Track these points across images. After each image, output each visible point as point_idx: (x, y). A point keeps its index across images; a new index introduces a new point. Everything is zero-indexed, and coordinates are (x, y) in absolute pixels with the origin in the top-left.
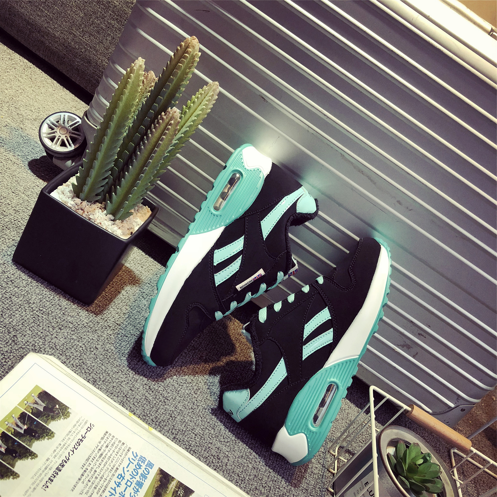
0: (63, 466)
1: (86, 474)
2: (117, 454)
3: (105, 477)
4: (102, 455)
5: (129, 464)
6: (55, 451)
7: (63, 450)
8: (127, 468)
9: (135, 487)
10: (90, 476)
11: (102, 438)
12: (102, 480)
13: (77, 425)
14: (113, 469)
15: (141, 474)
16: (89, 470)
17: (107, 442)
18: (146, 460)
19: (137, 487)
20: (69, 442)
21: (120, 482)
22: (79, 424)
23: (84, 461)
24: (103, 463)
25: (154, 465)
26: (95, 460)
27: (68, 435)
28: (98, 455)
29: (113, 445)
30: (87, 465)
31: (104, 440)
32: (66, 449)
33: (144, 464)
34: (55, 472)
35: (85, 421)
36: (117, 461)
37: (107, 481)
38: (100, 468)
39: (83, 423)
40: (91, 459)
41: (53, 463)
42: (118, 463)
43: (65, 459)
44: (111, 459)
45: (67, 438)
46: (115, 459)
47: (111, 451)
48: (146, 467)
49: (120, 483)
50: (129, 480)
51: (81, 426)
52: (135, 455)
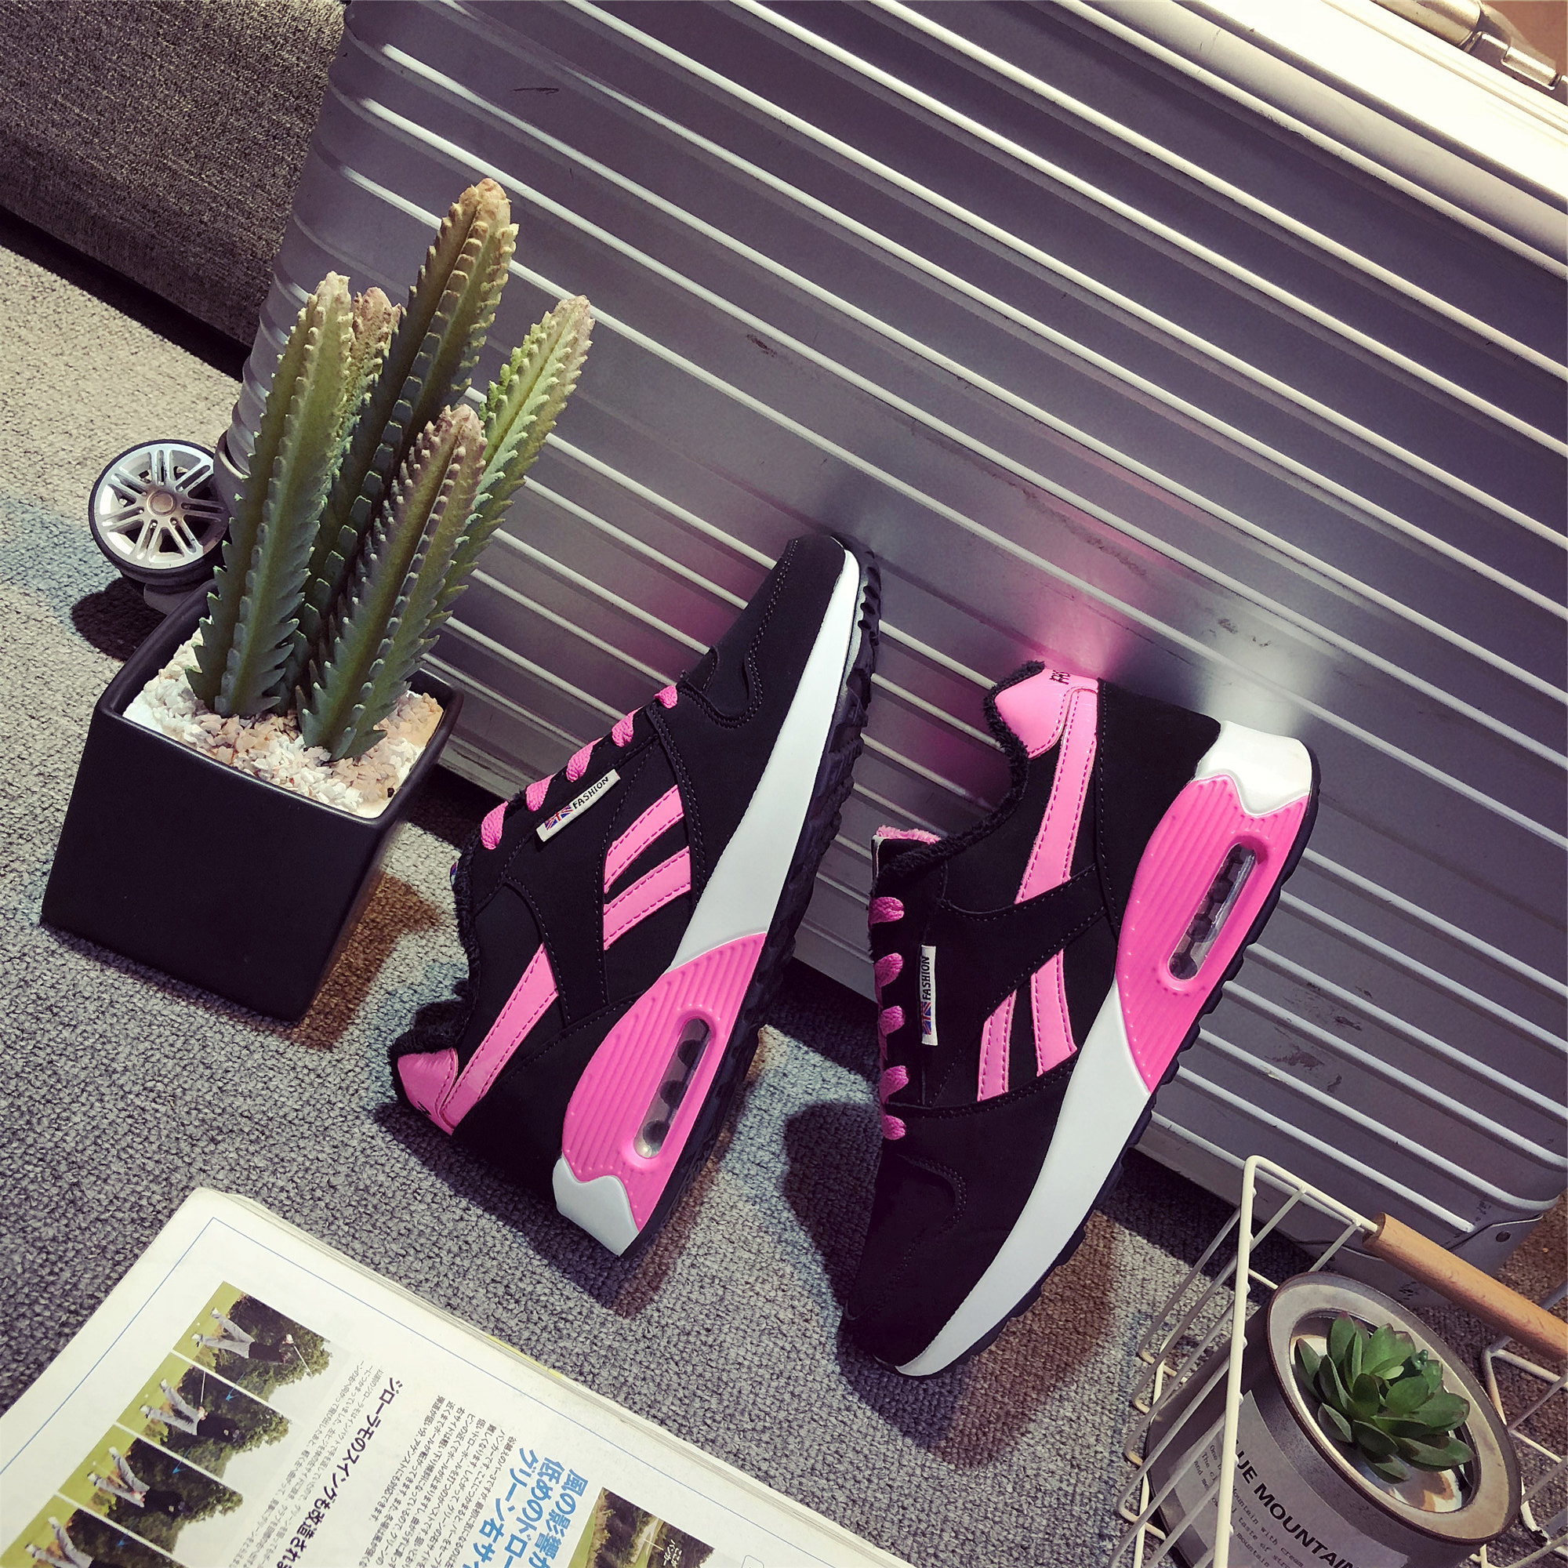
0: (319, 1518)
1: (387, 1535)
2: (474, 1461)
3: (445, 1534)
4: (430, 1468)
5: (514, 1486)
6: (292, 1475)
7: (314, 1469)
8: (508, 1499)
9: (535, 1554)
10: (400, 1540)
11: (429, 1420)
12: (437, 1546)
13: (352, 1389)
14: (466, 1508)
15: (552, 1514)
16: (395, 1521)
17: (444, 1430)
18: (563, 1470)
19: (542, 1555)
20: (332, 1442)
21: (490, 1545)
22: (356, 1384)
23: (379, 1497)
24: (438, 1493)
25: (586, 1482)
26: (412, 1486)
27: (326, 1421)
28: (420, 1472)
29: (460, 1436)
30: (388, 1505)
31: (435, 1423)
32: (324, 1464)
33: (557, 1482)
34: (296, 1542)
35: (374, 1372)
36: (477, 1482)
37: (452, 1548)
38: (429, 1511)
39: (370, 1380)
40: (400, 1486)
41: (288, 1514)
42: (481, 1490)
43: (325, 1497)
44: (458, 1479)
45: (325, 1431)
46: (472, 1478)
47: (458, 1456)
48: (563, 1492)
49: (489, 1549)
50: (518, 1535)
51: (364, 1389)
52: (529, 1459)
